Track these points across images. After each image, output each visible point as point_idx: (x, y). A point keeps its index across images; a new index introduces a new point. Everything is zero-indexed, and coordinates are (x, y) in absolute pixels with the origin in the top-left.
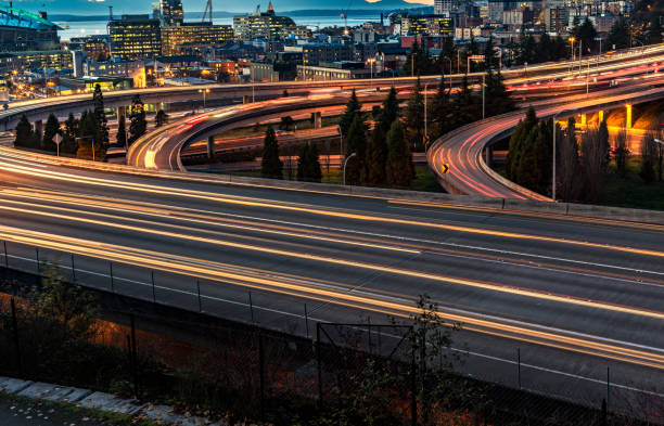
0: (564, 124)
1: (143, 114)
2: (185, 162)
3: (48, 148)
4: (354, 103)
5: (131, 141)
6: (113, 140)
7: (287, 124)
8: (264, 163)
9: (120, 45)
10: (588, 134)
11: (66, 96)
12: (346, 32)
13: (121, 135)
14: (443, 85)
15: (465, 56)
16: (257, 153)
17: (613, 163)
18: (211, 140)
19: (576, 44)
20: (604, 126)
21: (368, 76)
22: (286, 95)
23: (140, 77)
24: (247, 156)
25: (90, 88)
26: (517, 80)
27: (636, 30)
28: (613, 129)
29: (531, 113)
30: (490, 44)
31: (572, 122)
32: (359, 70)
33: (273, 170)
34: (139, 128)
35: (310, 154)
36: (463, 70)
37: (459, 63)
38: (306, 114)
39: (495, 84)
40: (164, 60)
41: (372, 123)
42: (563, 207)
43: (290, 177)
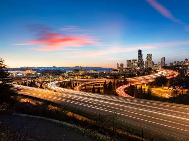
1: (76, 83)
2: (82, 90)
3: (63, 87)
4: (105, 82)
5: (75, 86)
6: (72, 86)
7: (96, 85)
8: (93, 90)
9: (74, 73)
10: (139, 88)
11: (66, 80)
13: (73, 86)
14: (118, 80)
15: (121, 76)
17: (143, 92)
18: (85, 87)
19: (137, 75)
20: (142, 87)
22: (96, 81)
23: (76, 78)
24: (90, 89)
25: (70, 79)
26: (129, 80)
27: (146, 73)
28: (143, 87)
29: (131, 85)
30: (125, 75)
31: (137, 86)
32: (106, 78)
33: (94, 92)
35: (99, 89)
36: (121, 78)
38: (98, 84)
39: (125, 80)
40: (80, 76)
41: (108, 85)
42: (136, 99)
43: (96, 93)
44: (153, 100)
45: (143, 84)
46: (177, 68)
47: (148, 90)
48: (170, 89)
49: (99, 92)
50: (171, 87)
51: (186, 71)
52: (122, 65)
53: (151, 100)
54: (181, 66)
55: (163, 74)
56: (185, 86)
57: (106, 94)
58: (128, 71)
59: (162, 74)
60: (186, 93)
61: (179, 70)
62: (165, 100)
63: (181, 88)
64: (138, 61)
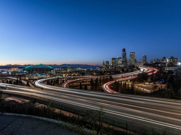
0: (120, 83)
1: (64, 80)
2: (69, 87)
3: (51, 85)
4: (92, 79)
5: (62, 84)
6: (60, 83)
7: (83, 82)
8: (80, 87)
9: (61, 71)
10: (123, 84)
11: (54, 78)
14: (104, 77)
15: (107, 73)
17: (127, 88)
18: (73, 84)
19: (122, 72)
20: (126, 83)
21: (94, 76)
22: (83, 78)
23: (64, 75)
24: (77, 86)
25: (57, 77)
26: (114, 76)
27: (130, 70)
29: (116, 81)
30: (110, 72)
31: (121, 82)
32: (92, 75)
33: (81, 88)
34: (63, 82)
35: (86, 86)
36: (107, 75)
38: (85, 81)
39: (111, 77)
40: (67, 73)
41: (94, 82)
43: (83, 89)
44: (136, 95)
45: (127, 80)
46: (157, 65)
47: (132, 85)
49: (86, 89)
50: (151, 83)
51: (164, 68)
52: (108, 62)
53: (134, 94)
54: (160, 63)
56: (163, 82)
57: (92, 90)
58: (114, 68)
59: (144, 70)
60: (164, 88)
61: (158, 67)
63: (160, 83)
64: (122, 59)
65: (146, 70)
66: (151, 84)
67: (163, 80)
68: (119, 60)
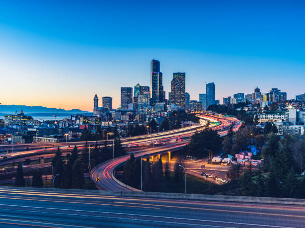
0: (145, 160)
4: (59, 152)
7: (28, 162)
12: (56, 123)
14: (97, 145)
15: (106, 133)
16: (13, 175)
17: (164, 175)
19: (149, 128)
20: (160, 160)
21: (65, 141)
22: (28, 150)
26: (126, 142)
28: (164, 161)
29: (132, 156)
30: (116, 128)
31: (148, 159)
32: (62, 139)
35: (38, 174)
36: (105, 139)
37: (104, 135)
39: (118, 144)
41: (66, 161)
42: (145, 194)
43: (29, 186)
44: (187, 193)
45: (164, 154)
46: (239, 109)
47: (177, 165)
48: (225, 163)
49: (38, 183)
50: (227, 157)
51: (256, 117)
52: (108, 100)
53: (184, 192)
54: (246, 104)
55: (211, 126)
56: (255, 153)
57: (60, 187)
58: (126, 118)
59: (208, 124)
60: (257, 169)
61: (242, 116)
62: (214, 189)
63: (246, 157)
64: (151, 90)
65: (213, 123)
66: (225, 160)
67: (253, 149)
68: (142, 93)
